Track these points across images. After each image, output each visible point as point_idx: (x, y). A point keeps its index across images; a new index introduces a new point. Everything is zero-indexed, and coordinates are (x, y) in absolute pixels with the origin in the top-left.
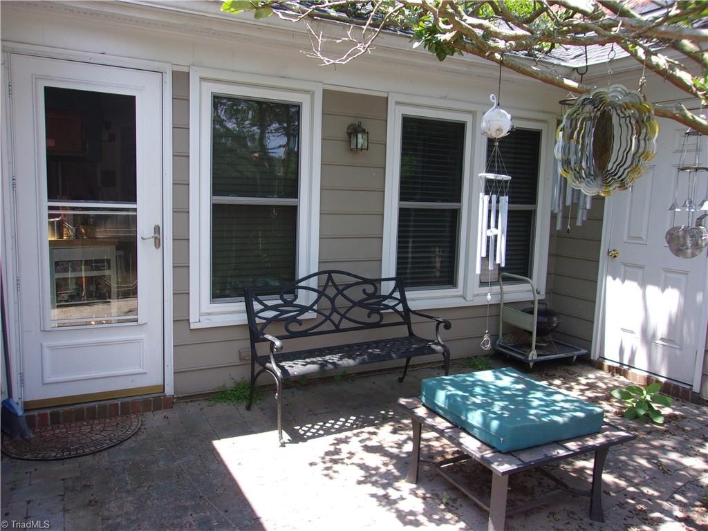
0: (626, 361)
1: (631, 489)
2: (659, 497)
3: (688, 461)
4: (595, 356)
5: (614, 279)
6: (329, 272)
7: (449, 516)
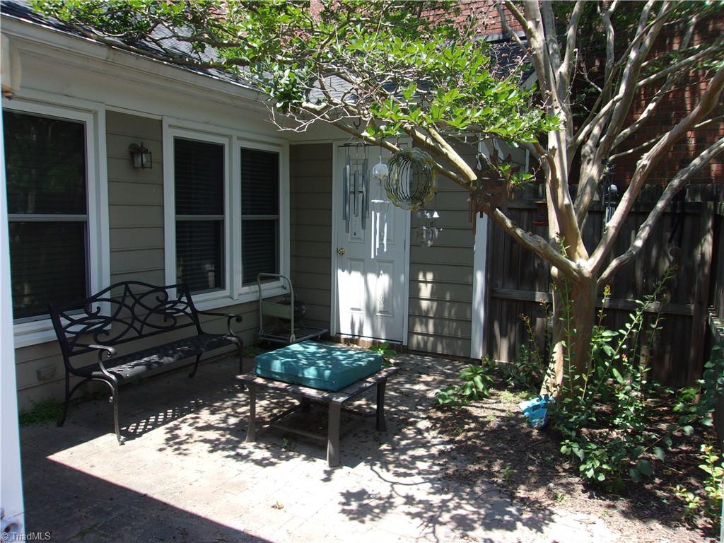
0: (356, 333)
1: (393, 410)
2: (409, 410)
3: (417, 387)
4: (333, 333)
5: (343, 271)
6: (126, 283)
7: (291, 454)
